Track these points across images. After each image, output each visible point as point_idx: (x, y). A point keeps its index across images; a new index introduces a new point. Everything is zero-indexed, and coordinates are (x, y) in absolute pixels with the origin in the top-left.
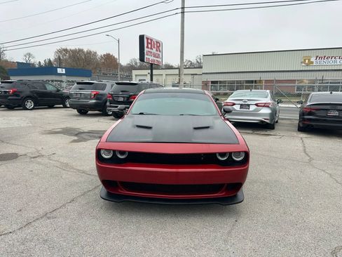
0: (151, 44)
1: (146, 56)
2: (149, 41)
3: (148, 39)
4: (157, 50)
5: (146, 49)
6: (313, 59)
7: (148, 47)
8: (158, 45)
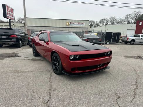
0: (9, 9)
1: (7, 15)
2: (8, 8)
3: (7, 6)
4: (12, 13)
5: (7, 12)
6: (69, 23)
7: (7, 11)
8: (12, 10)
